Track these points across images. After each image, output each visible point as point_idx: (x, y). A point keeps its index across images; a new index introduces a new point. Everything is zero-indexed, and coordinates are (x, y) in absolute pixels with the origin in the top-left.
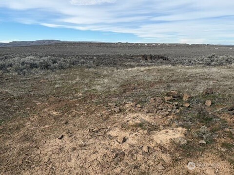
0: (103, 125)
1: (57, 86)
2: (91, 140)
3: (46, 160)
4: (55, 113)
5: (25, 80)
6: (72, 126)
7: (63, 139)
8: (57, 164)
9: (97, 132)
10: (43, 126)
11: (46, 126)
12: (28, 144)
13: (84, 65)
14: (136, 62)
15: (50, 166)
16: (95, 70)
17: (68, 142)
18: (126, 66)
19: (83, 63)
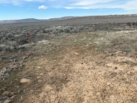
0: (103, 61)
1: (75, 41)
2: (97, 66)
3: (77, 71)
4: (76, 53)
5: (59, 38)
6: (86, 60)
7: (83, 64)
8: (83, 73)
9: (100, 63)
10: (73, 58)
11: (74, 58)
12: (68, 64)
13: (87, 30)
14: (122, 28)
15: (80, 74)
16: (94, 33)
17: (86, 66)
18: (115, 30)
19: (87, 29)
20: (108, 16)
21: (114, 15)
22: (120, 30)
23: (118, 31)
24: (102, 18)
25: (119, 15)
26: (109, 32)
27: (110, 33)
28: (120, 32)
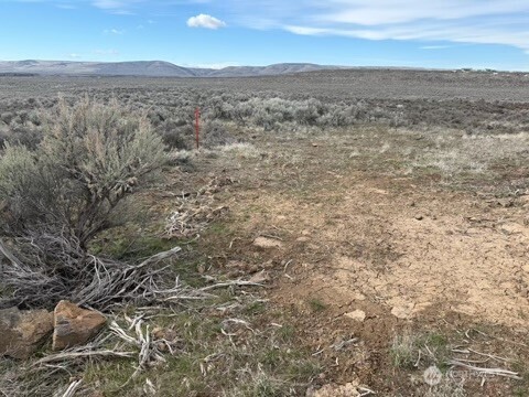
16: (411, 132)
19: (379, 116)
20: (458, 71)
21: (479, 72)
22: (511, 131)
23: (503, 132)
24: (430, 80)
25: (501, 73)
26: (470, 133)
27: (474, 137)
28: (513, 136)
